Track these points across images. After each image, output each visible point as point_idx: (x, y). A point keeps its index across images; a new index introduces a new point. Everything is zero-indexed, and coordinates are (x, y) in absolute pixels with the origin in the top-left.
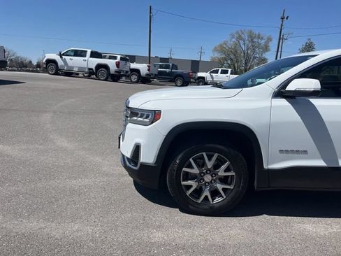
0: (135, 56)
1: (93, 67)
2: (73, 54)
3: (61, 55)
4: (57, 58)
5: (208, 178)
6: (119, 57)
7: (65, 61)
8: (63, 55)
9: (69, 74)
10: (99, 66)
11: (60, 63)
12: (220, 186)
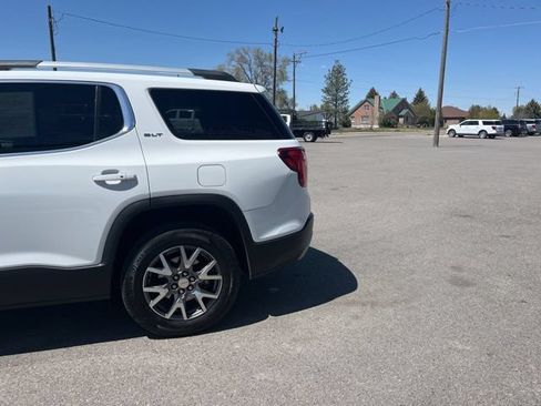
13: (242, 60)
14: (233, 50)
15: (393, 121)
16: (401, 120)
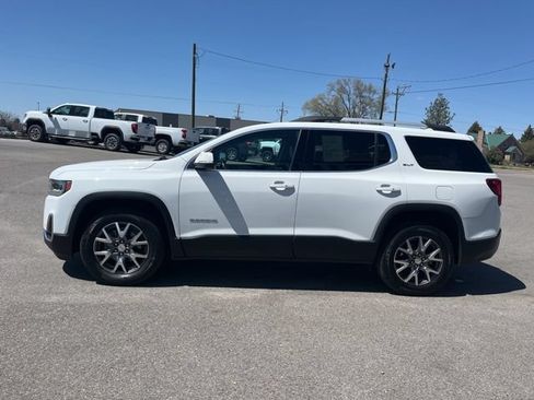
0: (177, 115)
1: (99, 131)
2: (67, 111)
3: (49, 113)
4: (44, 117)
5: (121, 248)
6: (140, 117)
7: (55, 122)
8: (54, 112)
9: (63, 140)
10: (107, 130)
11: (49, 124)
12: (133, 256)
13: (342, 90)
14: (334, 81)
15: (497, 158)
16: (507, 157)
